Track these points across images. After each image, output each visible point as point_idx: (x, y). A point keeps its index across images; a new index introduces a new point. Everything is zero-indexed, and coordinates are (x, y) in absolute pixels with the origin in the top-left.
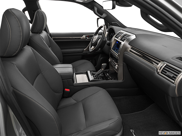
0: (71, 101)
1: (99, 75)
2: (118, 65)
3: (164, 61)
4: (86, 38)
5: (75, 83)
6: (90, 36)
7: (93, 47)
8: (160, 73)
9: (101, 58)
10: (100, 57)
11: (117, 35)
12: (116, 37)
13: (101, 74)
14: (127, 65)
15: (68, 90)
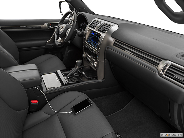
0: (42, 115)
1: (72, 75)
2: (98, 62)
3: (167, 60)
4: (49, 27)
5: (45, 90)
6: (54, 24)
7: (60, 39)
8: (164, 75)
9: (69, 51)
10: (67, 49)
11: (91, 25)
12: (90, 26)
13: (75, 74)
14: (109, 61)
15: (36, 102)
